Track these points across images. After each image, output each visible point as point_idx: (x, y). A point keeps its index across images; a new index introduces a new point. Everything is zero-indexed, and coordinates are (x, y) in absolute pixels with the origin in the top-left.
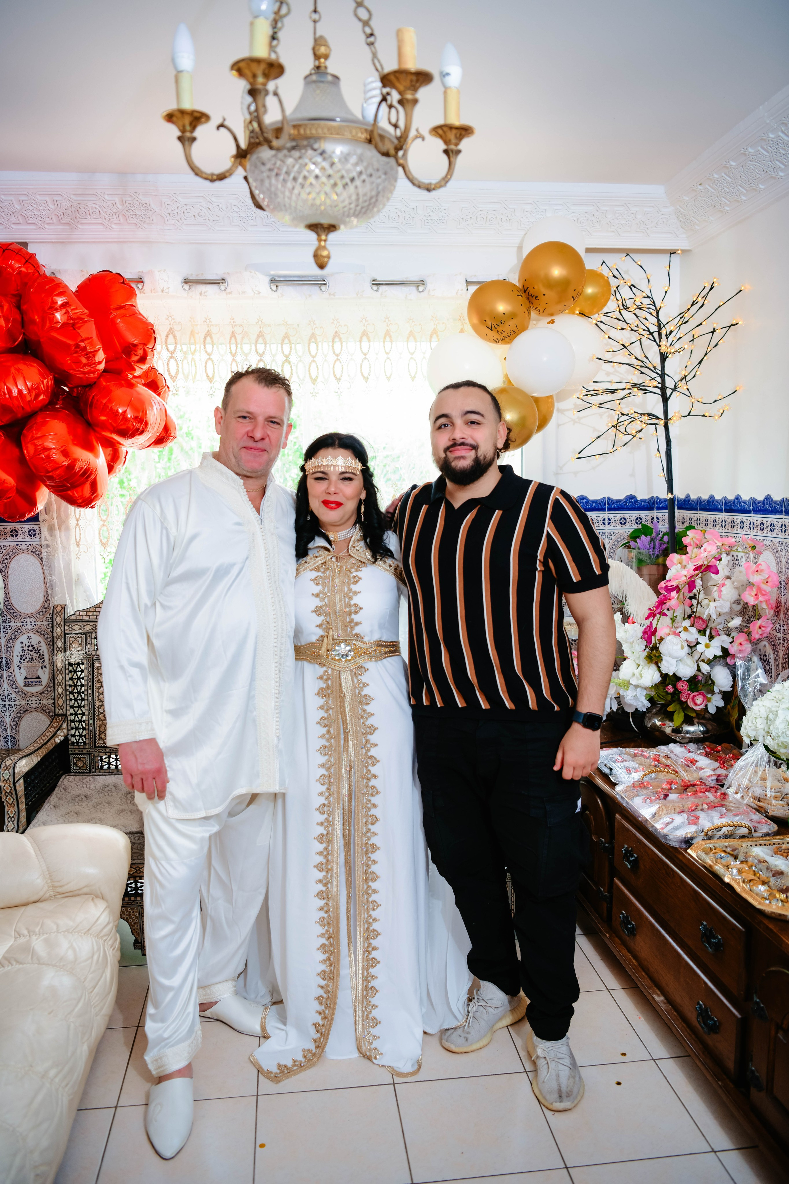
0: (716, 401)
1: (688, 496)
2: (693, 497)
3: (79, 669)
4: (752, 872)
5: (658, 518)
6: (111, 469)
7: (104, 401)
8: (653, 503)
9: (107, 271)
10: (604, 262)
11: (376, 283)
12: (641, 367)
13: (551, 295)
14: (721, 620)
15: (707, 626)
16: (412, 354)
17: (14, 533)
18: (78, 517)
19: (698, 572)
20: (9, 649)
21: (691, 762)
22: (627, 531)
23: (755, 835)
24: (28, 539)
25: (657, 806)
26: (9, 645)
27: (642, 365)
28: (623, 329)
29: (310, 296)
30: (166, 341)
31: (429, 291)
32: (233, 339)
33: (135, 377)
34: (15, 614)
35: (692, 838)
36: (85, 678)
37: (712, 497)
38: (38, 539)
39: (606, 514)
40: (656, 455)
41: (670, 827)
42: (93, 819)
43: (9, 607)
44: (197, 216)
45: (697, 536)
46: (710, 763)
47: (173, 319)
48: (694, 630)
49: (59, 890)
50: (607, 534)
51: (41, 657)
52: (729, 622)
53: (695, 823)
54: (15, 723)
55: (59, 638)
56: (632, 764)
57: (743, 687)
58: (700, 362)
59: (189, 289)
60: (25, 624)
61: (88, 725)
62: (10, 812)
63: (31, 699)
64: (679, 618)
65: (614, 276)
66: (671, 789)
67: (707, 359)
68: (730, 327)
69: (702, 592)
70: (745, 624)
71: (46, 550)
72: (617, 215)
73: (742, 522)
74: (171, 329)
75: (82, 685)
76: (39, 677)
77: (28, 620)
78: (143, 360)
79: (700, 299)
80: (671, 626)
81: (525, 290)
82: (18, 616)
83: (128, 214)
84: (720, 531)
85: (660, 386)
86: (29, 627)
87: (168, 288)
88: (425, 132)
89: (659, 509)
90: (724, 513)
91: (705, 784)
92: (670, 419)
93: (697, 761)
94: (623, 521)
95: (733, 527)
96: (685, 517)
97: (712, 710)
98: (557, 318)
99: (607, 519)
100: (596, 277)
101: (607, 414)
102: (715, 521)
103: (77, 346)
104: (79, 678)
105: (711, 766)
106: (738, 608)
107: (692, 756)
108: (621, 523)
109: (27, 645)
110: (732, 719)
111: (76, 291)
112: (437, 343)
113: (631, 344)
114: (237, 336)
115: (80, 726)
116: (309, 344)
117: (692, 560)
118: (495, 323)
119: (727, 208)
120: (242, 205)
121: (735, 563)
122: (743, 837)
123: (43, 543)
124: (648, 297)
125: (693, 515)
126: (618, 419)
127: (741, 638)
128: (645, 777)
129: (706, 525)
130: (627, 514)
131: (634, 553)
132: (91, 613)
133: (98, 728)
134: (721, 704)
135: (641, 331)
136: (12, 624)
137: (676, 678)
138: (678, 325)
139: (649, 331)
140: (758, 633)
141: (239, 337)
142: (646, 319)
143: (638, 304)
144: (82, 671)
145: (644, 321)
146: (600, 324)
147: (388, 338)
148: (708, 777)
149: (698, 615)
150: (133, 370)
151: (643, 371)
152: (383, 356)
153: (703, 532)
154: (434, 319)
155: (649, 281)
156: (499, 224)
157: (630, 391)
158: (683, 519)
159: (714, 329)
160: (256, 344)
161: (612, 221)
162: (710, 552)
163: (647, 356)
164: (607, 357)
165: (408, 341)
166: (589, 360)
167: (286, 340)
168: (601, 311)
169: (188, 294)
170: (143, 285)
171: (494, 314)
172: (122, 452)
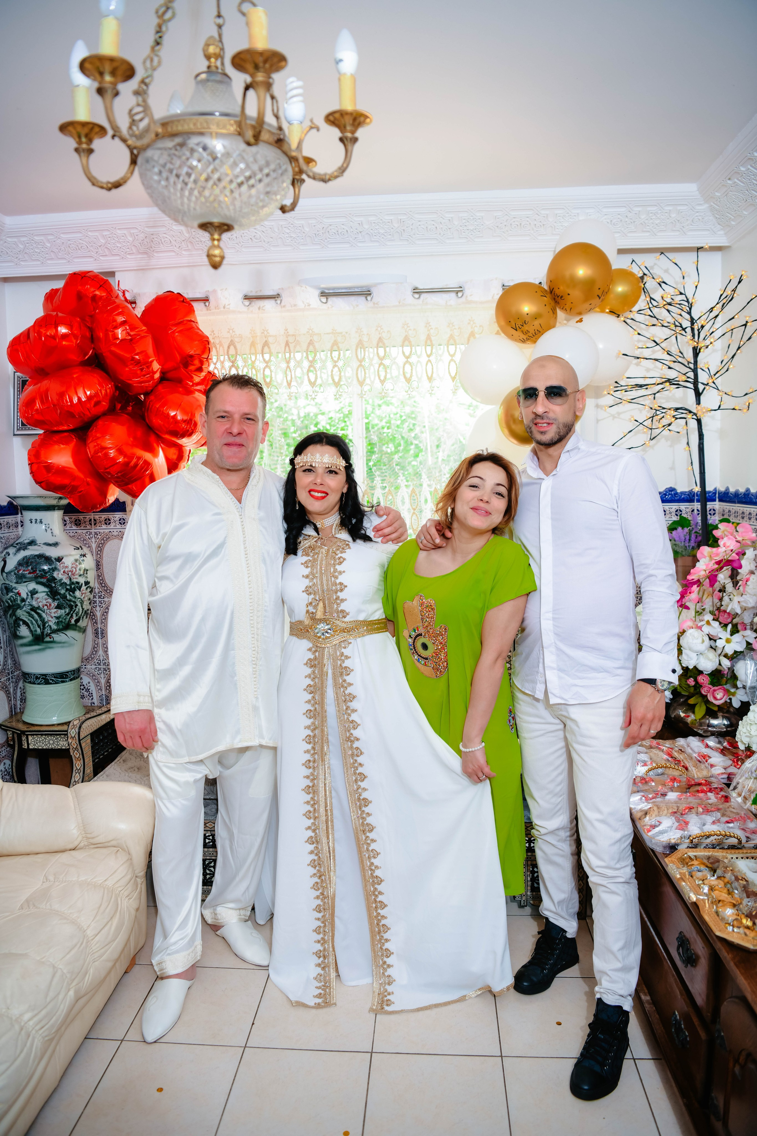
0: (746, 394)
1: (728, 488)
2: (732, 490)
4: (725, 891)
5: (698, 510)
7: (157, 406)
8: (694, 496)
9: (170, 291)
10: (633, 261)
12: (673, 362)
13: (576, 294)
15: (732, 621)
16: (452, 356)
17: (107, 522)
19: (717, 566)
21: (705, 758)
24: (119, 526)
25: (650, 806)
27: (675, 360)
28: (654, 325)
29: (357, 306)
30: (228, 352)
31: (467, 297)
32: (287, 348)
33: (192, 384)
35: (678, 845)
37: (748, 490)
41: (657, 830)
43: (103, 585)
44: (252, 239)
45: (729, 529)
46: (724, 761)
47: (234, 332)
48: (716, 624)
49: (91, 841)
53: (683, 829)
56: (643, 757)
58: (733, 357)
59: (249, 304)
62: (78, 765)
64: (707, 610)
65: (644, 274)
66: (674, 787)
67: (741, 352)
72: (651, 215)
74: (232, 341)
78: (200, 370)
79: (728, 292)
80: (694, 619)
81: (551, 291)
83: (195, 241)
85: (692, 380)
87: (229, 305)
88: (320, 121)
89: (698, 501)
91: (711, 784)
93: (710, 757)
96: (725, 509)
98: (586, 318)
100: (625, 275)
102: (750, 514)
103: (133, 359)
105: (722, 764)
107: (707, 751)
113: (664, 340)
114: (290, 345)
116: (356, 350)
118: (519, 323)
120: (292, 226)
122: (732, 847)
124: (681, 294)
128: (651, 773)
129: (743, 518)
135: (672, 326)
137: (697, 672)
139: (681, 327)
141: (292, 345)
142: (681, 315)
143: (669, 300)
145: (677, 317)
146: (628, 321)
147: (429, 342)
148: (718, 775)
149: (723, 608)
150: (191, 379)
151: (671, 366)
152: (424, 359)
153: (735, 524)
154: (472, 323)
155: (684, 278)
156: (533, 229)
157: (661, 386)
158: (724, 511)
159: (747, 322)
160: (307, 351)
161: (646, 221)
162: (728, 546)
163: (682, 351)
164: (637, 353)
165: (448, 345)
166: (618, 357)
167: (335, 346)
168: (633, 310)
169: (249, 308)
170: (209, 303)
171: (519, 316)
172: (186, 452)
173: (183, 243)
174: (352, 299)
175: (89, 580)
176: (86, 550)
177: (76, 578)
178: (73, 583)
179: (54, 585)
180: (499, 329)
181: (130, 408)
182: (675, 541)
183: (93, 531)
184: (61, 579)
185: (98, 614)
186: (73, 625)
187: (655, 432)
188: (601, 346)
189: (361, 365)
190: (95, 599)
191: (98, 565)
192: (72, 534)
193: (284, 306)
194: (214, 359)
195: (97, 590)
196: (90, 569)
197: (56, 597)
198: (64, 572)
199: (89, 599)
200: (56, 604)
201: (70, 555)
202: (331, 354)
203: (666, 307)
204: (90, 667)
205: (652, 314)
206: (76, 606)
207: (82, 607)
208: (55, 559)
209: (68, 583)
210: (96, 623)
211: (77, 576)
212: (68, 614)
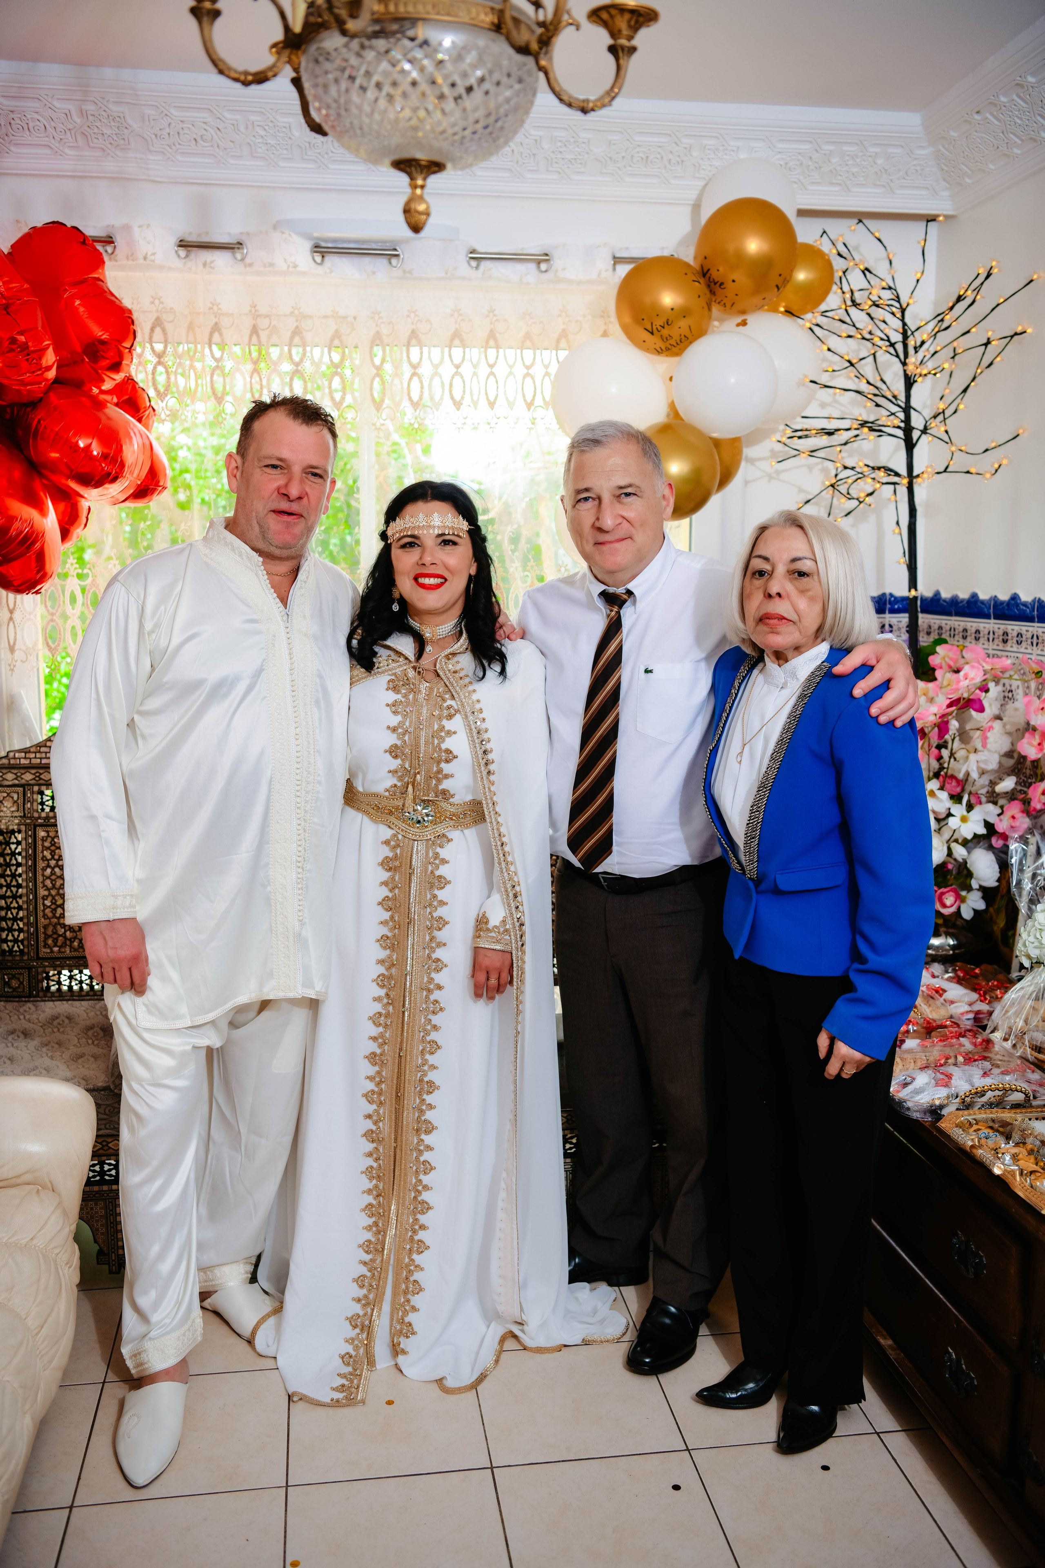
0: (987, 450)
1: (937, 594)
2: (945, 595)
3: (13, 840)
5: (891, 626)
6: (65, 534)
7: (56, 429)
8: (885, 604)
9: (57, 222)
10: (824, 232)
11: (476, 258)
12: (875, 395)
13: (743, 281)
14: (985, 780)
15: (963, 790)
16: (528, 368)
18: (11, 606)
19: (954, 708)
21: (937, 991)
23: (1035, 1103)
27: (877, 392)
28: (850, 336)
29: (374, 273)
30: (151, 338)
31: (556, 271)
32: (254, 338)
33: (102, 392)
35: (942, 1107)
36: (24, 854)
37: (974, 596)
40: (894, 531)
41: (911, 1089)
42: (37, 1067)
44: (199, 139)
45: (951, 654)
46: (965, 995)
47: (161, 303)
48: (944, 795)
52: (998, 784)
53: (946, 1084)
57: (1019, 882)
58: (965, 391)
59: (187, 256)
61: (28, 924)
65: (840, 255)
66: (910, 1032)
67: (976, 386)
68: (1012, 337)
69: (957, 739)
70: (1019, 788)
72: (847, 158)
73: (1020, 635)
74: (158, 319)
75: (19, 865)
79: (969, 292)
81: (704, 273)
83: (91, 132)
84: (986, 646)
85: (902, 425)
87: (154, 254)
89: (893, 611)
90: (992, 621)
91: (958, 1026)
92: (918, 476)
93: (945, 991)
95: (1005, 641)
96: (932, 624)
97: (967, 914)
98: (751, 319)
100: (813, 255)
101: (820, 466)
102: (978, 632)
103: (14, 341)
104: (13, 854)
105: (966, 999)
106: (1010, 762)
107: (937, 983)
110: (995, 928)
111: (9, 253)
112: (566, 353)
113: (861, 359)
114: (260, 332)
115: (15, 927)
116: (371, 348)
117: (943, 690)
118: (658, 322)
119: (1018, 152)
120: (270, 124)
121: (1008, 696)
122: (1016, 1106)
124: (890, 288)
125: (944, 622)
126: (836, 475)
127: (1015, 809)
129: (965, 638)
132: (33, 755)
133: (42, 930)
134: (981, 905)
135: (877, 340)
138: (933, 333)
139: (889, 340)
140: (1039, 801)
141: (263, 335)
142: (884, 322)
143: (875, 298)
144: (18, 843)
145: (882, 326)
146: (816, 329)
147: (492, 343)
148: (962, 1014)
149: (950, 772)
150: (100, 381)
151: (879, 403)
152: (484, 370)
153: (961, 647)
154: (564, 315)
155: (891, 263)
156: (665, 167)
157: (857, 432)
158: (930, 627)
159: (989, 339)
160: (290, 345)
161: (839, 168)
162: (973, 679)
163: (885, 379)
164: (824, 379)
165: (522, 347)
166: (800, 384)
167: (335, 341)
168: (817, 310)
169: (185, 263)
170: (115, 247)
171: (657, 310)
172: (83, 508)
173: (68, 133)
174: (366, 260)
189: (377, 375)
202: (329, 352)
203: (869, 309)
205: (849, 320)
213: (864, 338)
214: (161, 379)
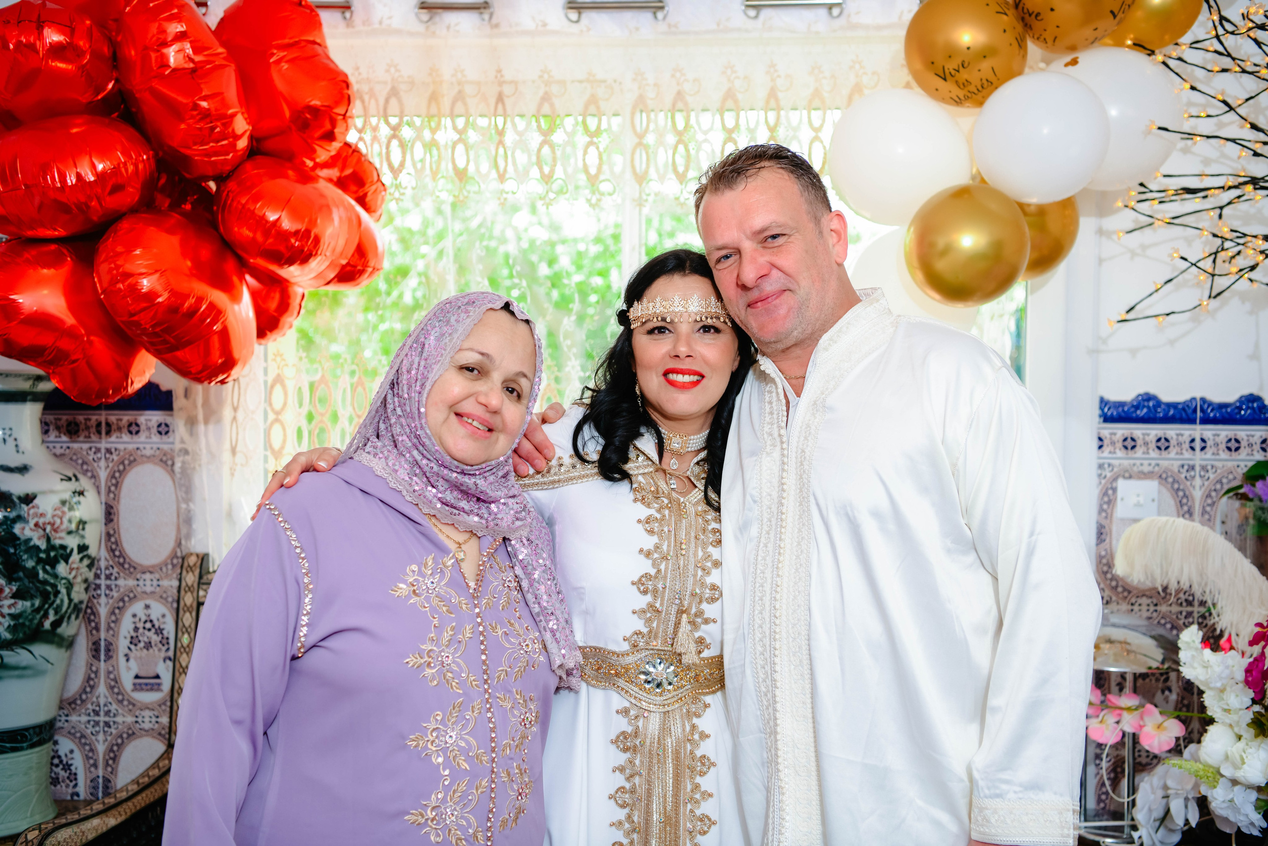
7: (243, 202)
13: (1066, 9)
16: (817, 130)
17: (133, 429)
18: (235, 404)
20: (112, 625)
22: (1242, 464)
24: (156, 438)
26: (113, 618)
28: (1224, 70)
29: (637, 29)
30: (385, 109)
31: (849, 16)
32: (500, 106)
34: (126, 566)
38: (171, 440)
39: (1198, 431)
43: (117, 553)
47: (397, 70)
50: (1198, 468)
51: (165, 641)
54: (112, 755)
55: (189, 609)
59: (431, 19)
60: (141, 583)
63: (143, 713)
71: (181, 459)
74: (393, 88)
76: (158, 677)
77: (148, 576)
78: (330, 137)
82: (132, 570)
86: (149, 589)
87: (390, 18)
94: (1233, 445)
98: (1084, 56)
99: (1198, 441)
103: (196, 107)
108: (1229, 449)
109: (144, 618)
113: (1247, 100)
114: (506, 100)
116: (632, 115)
118: (951, 66)
123: (178, 446)
130: (1242, 432)
131: (1250, 507)
136: (121, 582)
141: (508, 102)
147: (773, 103)
150: (311, 154)
151: (1259, 151)
154: (857, 66)
157: (1236, 192)
160: (538, 114)
164: (1188, 126)
165: (810, 108)
166: (1148, 132)
167: (592, 106)
168: (1181, 41)
169: (427, 28)
170: (352, 13)
171: (951, 52)
172: (296, 294)
174: (628, 16)
175: (87, 542)
176: (85, 483)
177: (60, 538)
178: (51, 547)
179: (12, 550)
180: (910, 78)
181: (188, 207)
182: (1261, 500)
183: (103, 445)
184: (29, 540)
185: (103, 611)
186: (47, 631)
187: (1221, 283)
188: (1113, 112)
189: (640, 144)
190: (98, 582)
191: (110, 514)
192: (59, 451)
193: (497, 26)
194: (359, 122)
195: (103, 564)
196: (92, 521)
197: (15, 576)
198: (36, 525)
199: (86, 581)
200: (14, 588)
201: (52, 492)
202: (584, 120)
203: (1252, 34)
204: (78, 719)
205: (1221, 49)
206: (57, 593)
207: (69, 595)
208: (19, 498)
209: (43, 545)
210: (97, 629)
211: (63, 534)
212: (37, 610)
213: (1244, 71)
214: (396, 157)
